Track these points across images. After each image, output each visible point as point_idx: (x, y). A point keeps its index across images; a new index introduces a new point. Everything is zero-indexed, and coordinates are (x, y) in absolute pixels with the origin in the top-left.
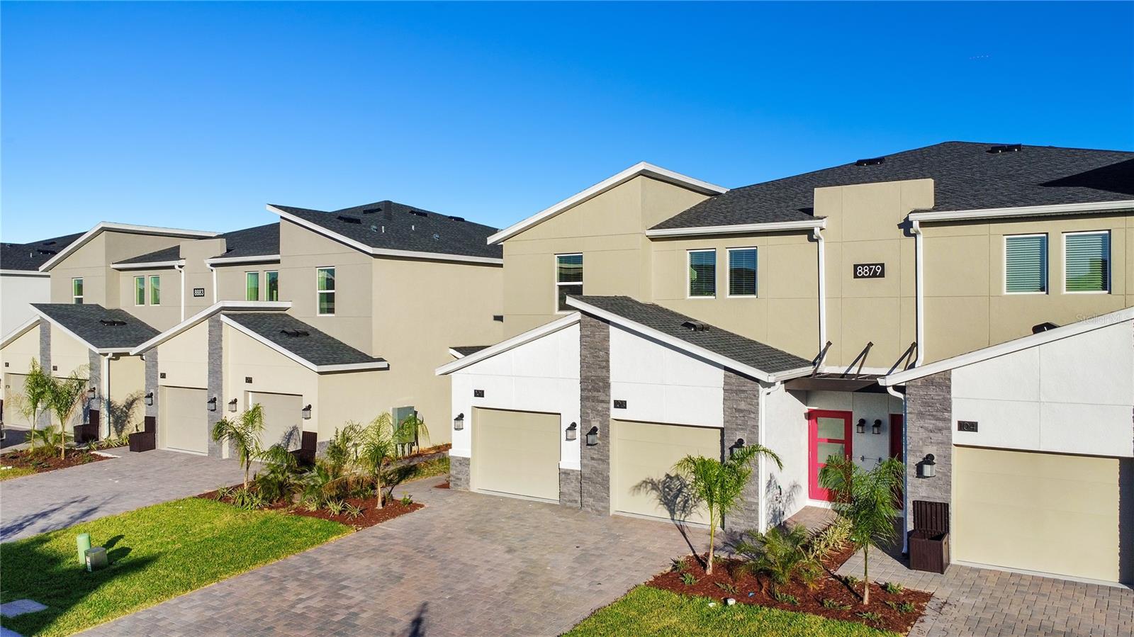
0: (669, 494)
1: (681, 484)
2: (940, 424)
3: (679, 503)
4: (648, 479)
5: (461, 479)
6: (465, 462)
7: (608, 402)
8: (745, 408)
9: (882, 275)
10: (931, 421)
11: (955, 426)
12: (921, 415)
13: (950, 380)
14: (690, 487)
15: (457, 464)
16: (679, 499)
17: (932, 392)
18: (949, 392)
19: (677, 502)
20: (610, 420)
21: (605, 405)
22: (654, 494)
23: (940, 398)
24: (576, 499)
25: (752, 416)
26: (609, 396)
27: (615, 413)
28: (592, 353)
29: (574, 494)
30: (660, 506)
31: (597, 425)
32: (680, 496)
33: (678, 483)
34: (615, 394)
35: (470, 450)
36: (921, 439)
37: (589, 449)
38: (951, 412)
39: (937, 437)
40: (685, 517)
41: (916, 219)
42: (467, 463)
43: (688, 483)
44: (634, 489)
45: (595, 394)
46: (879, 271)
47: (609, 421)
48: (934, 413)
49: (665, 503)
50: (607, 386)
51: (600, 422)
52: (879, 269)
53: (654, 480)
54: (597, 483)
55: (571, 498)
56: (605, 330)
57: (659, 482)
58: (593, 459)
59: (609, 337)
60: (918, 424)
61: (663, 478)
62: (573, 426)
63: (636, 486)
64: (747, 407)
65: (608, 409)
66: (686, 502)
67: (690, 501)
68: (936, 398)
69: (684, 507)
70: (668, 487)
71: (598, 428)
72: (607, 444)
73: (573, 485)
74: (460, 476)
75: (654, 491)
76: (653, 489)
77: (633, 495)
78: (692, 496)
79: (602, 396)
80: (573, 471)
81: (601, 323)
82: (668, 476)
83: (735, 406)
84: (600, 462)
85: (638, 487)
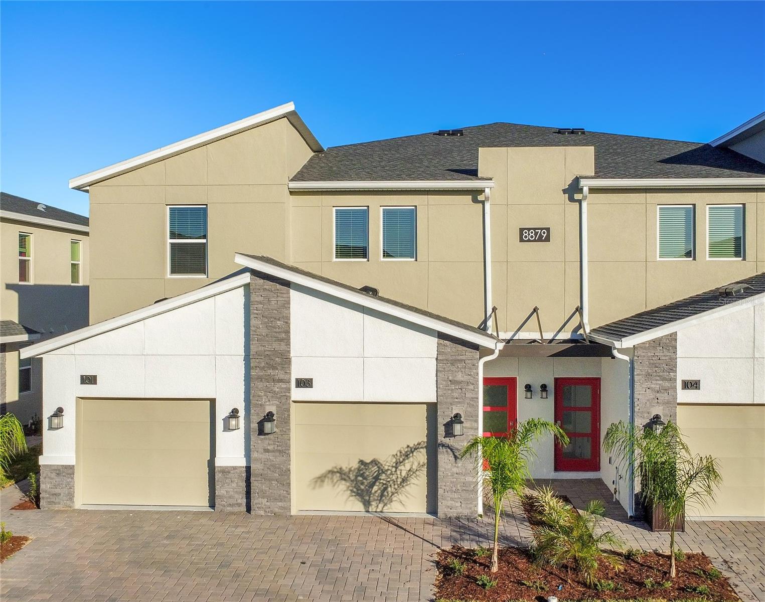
0: (362, 484)
1: (378, 471)
2: (667, 384)
3: (376, 492)
4: (336, 468)
5: (58, 495)
6: (67, 472)
7: (289, 382)
8: (462, 379)
9: (548, 239)
10: (658, 382)
11: (679, 385)
12: (648, 376)
13: (676, 340)
14: (389, 472)
15: (53, 475)
16: (375, 488)
17: (659, 352)
18: (675, 352)
19: (373, 491)
20: (291, 402)
21: (283, 386)
22: (343, 486)
23: (667, 358)
24: (239, 501)
25: (471, 387)
26: (290, 374)
27: (297, 394)
28: (265, 323)
29: (237, 496)
30: (351, 498)
31: (273, 409)
32: (377, 484)
33: (375, 468)
34: (297, 371)
35: (74, 455)
36: (648, 400)
37: (262, 440)
38: (676, 372)
39: (663, 397)
40: (384, 507)
41: (585, 184)
42: (70, 471)
43: (386, 468)
44: (316, 482)
45: (270, 371)
46: (545, 235)
47: (289, 404)
48: (661, 374)
49: (358, 494)
50: (286, 361)
51: (278, 406)
52: (544, 233)
53: (344, 468)
54: (273, 480)
55: (231, 501)
56: (285, 295)
57: (350, 470)
58: (266, 451)
59: (289, 303)
60: (646, 385)
61: (355, 465)
62: (234, 414)
63: (319, 478)
64: (466, 378)
65: (289, 390)
66: (385, 489)
67: (389, 489)
68: (664, 358)
69: (382, 495)
70: (362, 475)
71: (275, 412)
72: (286, 431)
73: (234, 485)
74: (57, 491)
75: (343, 482)
76: (343, 479)
77: (314, 488)
78: (391, 482)
79: (281, 375)
80: (235, 468)
81: (278, 286)
82: (362, 462)
83: (450, 378)
84: (277, 454)
85: (321, 479)
